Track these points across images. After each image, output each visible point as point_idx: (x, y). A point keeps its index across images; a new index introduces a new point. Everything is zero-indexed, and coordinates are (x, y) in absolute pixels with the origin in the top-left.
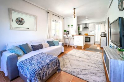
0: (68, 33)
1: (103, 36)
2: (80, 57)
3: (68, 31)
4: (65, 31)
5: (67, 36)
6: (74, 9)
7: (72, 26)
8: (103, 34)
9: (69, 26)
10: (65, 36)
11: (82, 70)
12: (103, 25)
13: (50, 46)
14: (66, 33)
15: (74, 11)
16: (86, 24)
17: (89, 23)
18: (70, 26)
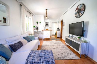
0: (37, 28)
1: (58, 30)
2: (53, 46)
3: (37, 27)
4: (34, 27)
5: (37, 31)
6: (46, 9)
7: (40, 23)
8: (58, 29)
9: (37, 22)
10: (36, 31)
11: (63, 54)
12: (56, 24)
13: (28, 42)
14: (35, 28)
15: (46, 11)
16: (47, 22)
17: (49, 22)
18: (39, 23)
